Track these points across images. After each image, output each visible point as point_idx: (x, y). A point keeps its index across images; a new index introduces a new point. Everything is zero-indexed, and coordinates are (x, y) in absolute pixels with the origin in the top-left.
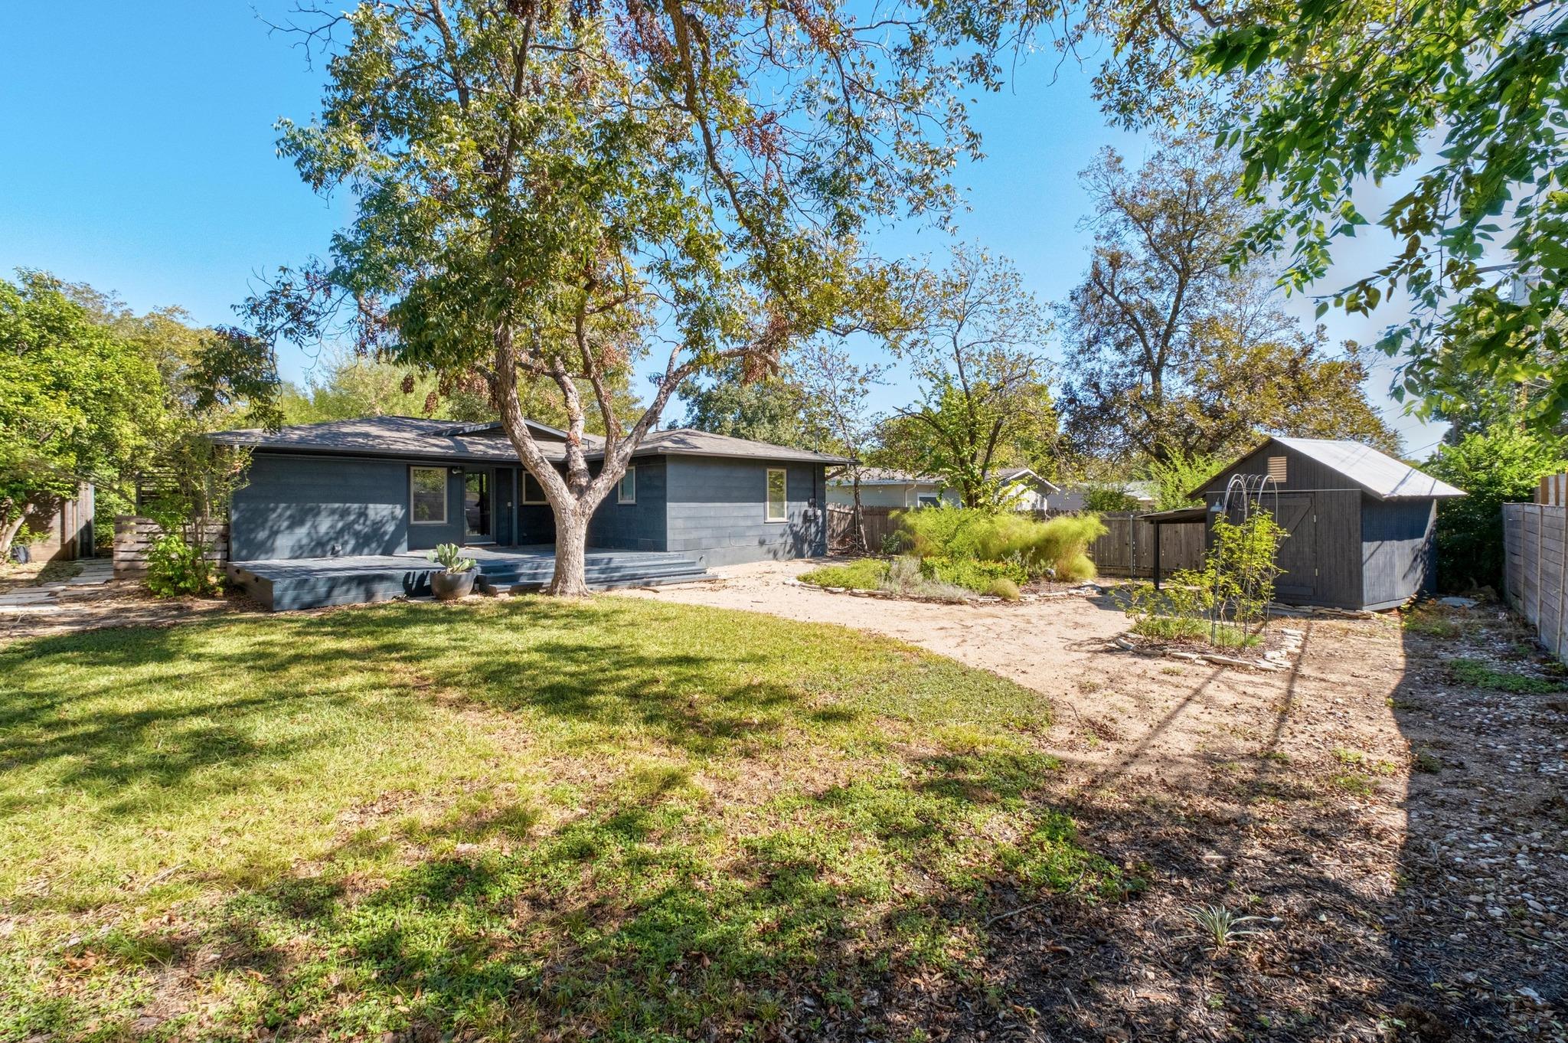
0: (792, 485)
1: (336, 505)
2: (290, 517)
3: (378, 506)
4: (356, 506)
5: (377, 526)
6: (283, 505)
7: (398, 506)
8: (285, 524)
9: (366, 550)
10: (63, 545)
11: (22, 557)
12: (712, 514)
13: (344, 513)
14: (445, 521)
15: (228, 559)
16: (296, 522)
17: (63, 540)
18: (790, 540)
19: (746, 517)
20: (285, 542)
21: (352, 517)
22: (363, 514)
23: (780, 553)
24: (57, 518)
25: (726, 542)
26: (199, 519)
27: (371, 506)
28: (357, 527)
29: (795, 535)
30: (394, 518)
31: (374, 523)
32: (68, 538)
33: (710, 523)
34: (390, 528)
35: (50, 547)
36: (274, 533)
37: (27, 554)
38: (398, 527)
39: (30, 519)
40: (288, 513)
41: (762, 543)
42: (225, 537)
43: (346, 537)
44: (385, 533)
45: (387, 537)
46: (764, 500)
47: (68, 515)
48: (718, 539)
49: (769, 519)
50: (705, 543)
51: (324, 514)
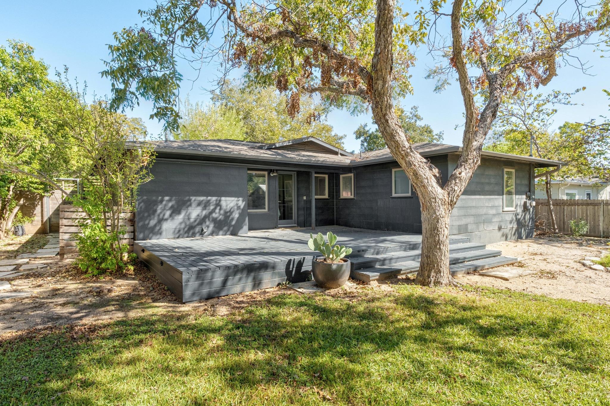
0: (518, 182)
1: (202, 198)
2: (172, 207)
3: (228, 198)
4: (214, 198)
5: (228, 214)
6: (167, 198)
7: (241, 199)
8: (168, 213)
9: (221, 233)
10: (42, 224)
11: (20, 232)
12: (474, 204)
13: (206, 205)
14: (266, 210)
15: (134, 239)
16: (176, 211)
17: (42, 221)
18: (515, 226)
19: (493, 207)
20: (169, 226)
21: (212, 208)
22: (218, 204)
23: (509, 236)
24: (38, 209)
25: (481, 227)
26: (115, 208)
27: (223, 198)
28: (214, 215)
29: (518, 222)
30: (239, 208)
31: (226, 213)
32: (45, 220)
33: (473, 211)
34: (236, 215)
35: (36, 225)
36: (161, 221)
37: (23, 230)
38: (240, 215)
39: (22, 208)
40: (170, 204)
41: (500, 228)
42: (132, 221)
43: (208, 223)
44: (233, 219)
45: (233, 223)
46: (503, 194)
47: (45, 206)
48: (477, 224)
49: (506, 209)
50: (470, 227)
51: (194, 205)
